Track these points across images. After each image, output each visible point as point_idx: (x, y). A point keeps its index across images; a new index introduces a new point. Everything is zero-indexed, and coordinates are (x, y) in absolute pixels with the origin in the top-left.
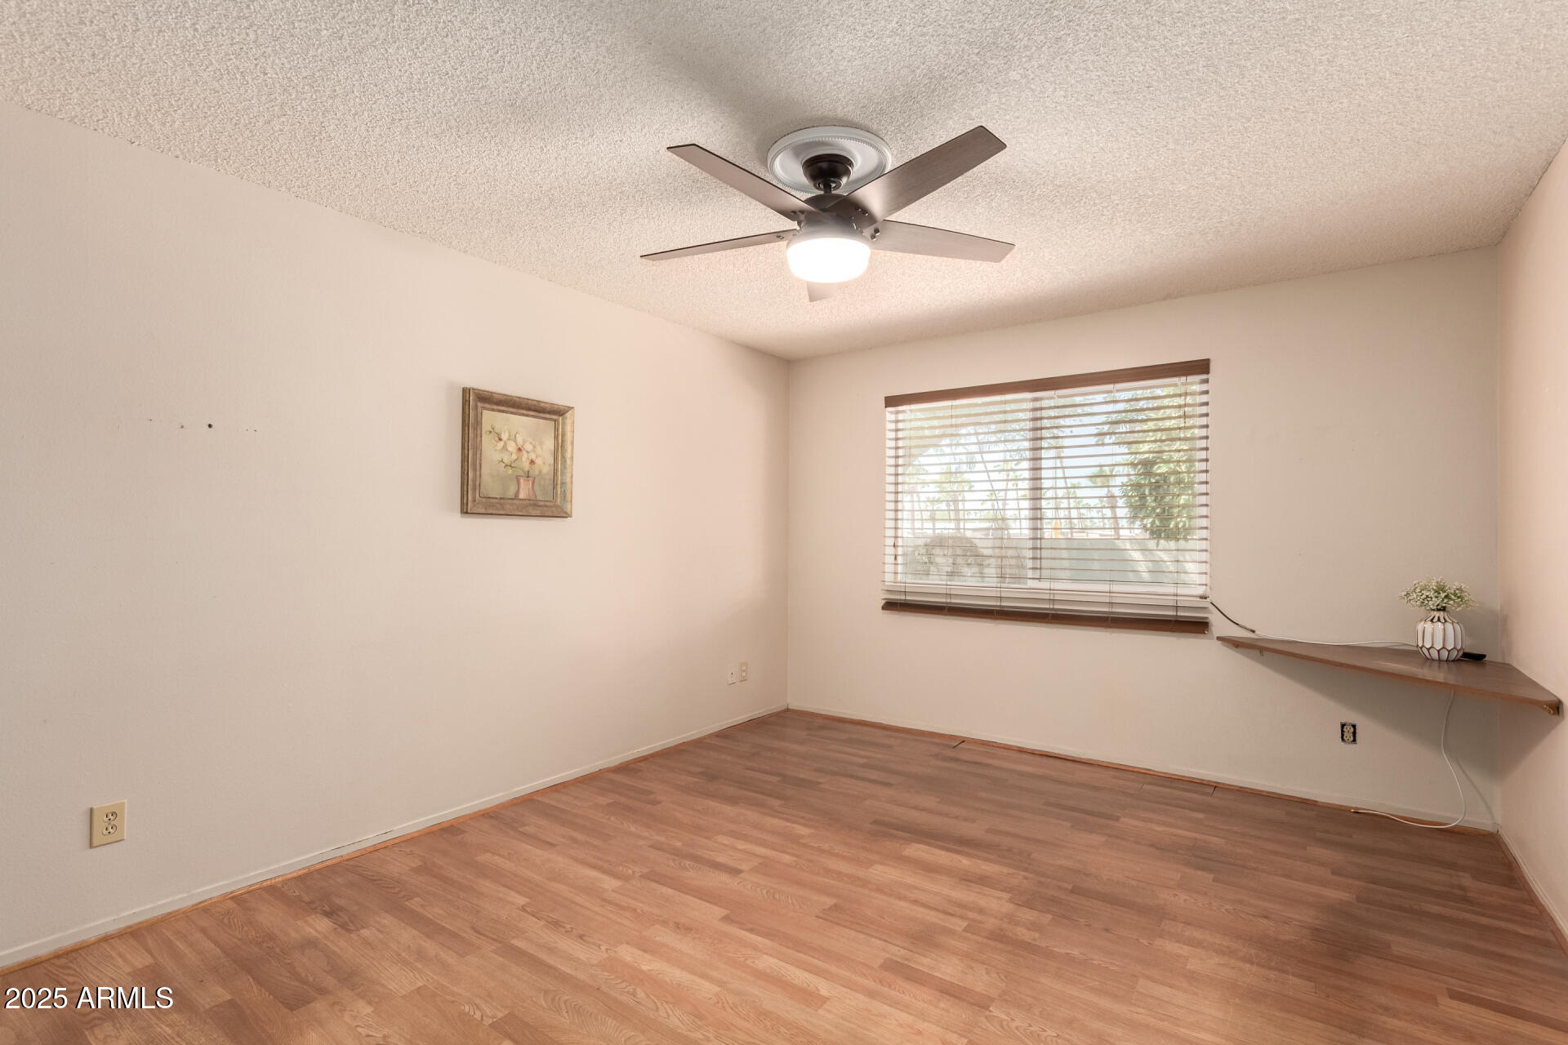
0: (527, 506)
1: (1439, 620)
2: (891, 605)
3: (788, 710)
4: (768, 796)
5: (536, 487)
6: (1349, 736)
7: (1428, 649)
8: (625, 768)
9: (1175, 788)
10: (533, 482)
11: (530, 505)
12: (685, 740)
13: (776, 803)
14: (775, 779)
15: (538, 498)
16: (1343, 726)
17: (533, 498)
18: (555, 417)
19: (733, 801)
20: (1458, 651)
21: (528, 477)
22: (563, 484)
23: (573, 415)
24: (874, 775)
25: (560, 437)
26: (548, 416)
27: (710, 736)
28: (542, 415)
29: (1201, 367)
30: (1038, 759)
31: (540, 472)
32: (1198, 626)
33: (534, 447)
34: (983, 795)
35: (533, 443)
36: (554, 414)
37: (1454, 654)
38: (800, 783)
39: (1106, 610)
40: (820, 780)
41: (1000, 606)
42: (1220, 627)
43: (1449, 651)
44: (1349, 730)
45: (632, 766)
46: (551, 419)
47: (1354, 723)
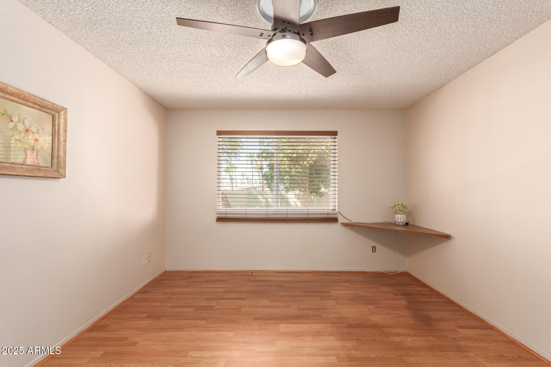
0: (33, 170)
1: (400, 214)
2: (220, 220)
3: (166, 272)
4: (198, 320)
5: (39, 157)
6: (374, 250)
7: (399, 222)
8: (95, 327)
9: (329, 276)
10: (37, 154)
11: (35, 169)
12: (124, 300)
13: (203, 323)
14: (191, 310)
15: (41, 164)
16: (373, 247)
17: (37, 164)
18: (53, 112)
19: (180, 328)
20: (404, 222)
21: (33, 150)
22: (58, 157)
23: (66, 113)
24: (234, 296)
25: (57, 126)
26: (48, 111)
27: (135, 294)
28: (43, 109)
29: (334, 133)
30: (284, 274)
31: (42, 147)
32: (334, 220)
33: (38, 130)
34: (281, 294)
35: (37, 127)
36: (53, 111)
37: (403, 223)
38: (205, 308)
39: (306, 216)
40: (213, 304)
41: (267, 217)
42: (341, 220)
43: (402, 223)
44: (374, 248)
45: (99, 324)
46: (51, 114)
47: (375, 246)
